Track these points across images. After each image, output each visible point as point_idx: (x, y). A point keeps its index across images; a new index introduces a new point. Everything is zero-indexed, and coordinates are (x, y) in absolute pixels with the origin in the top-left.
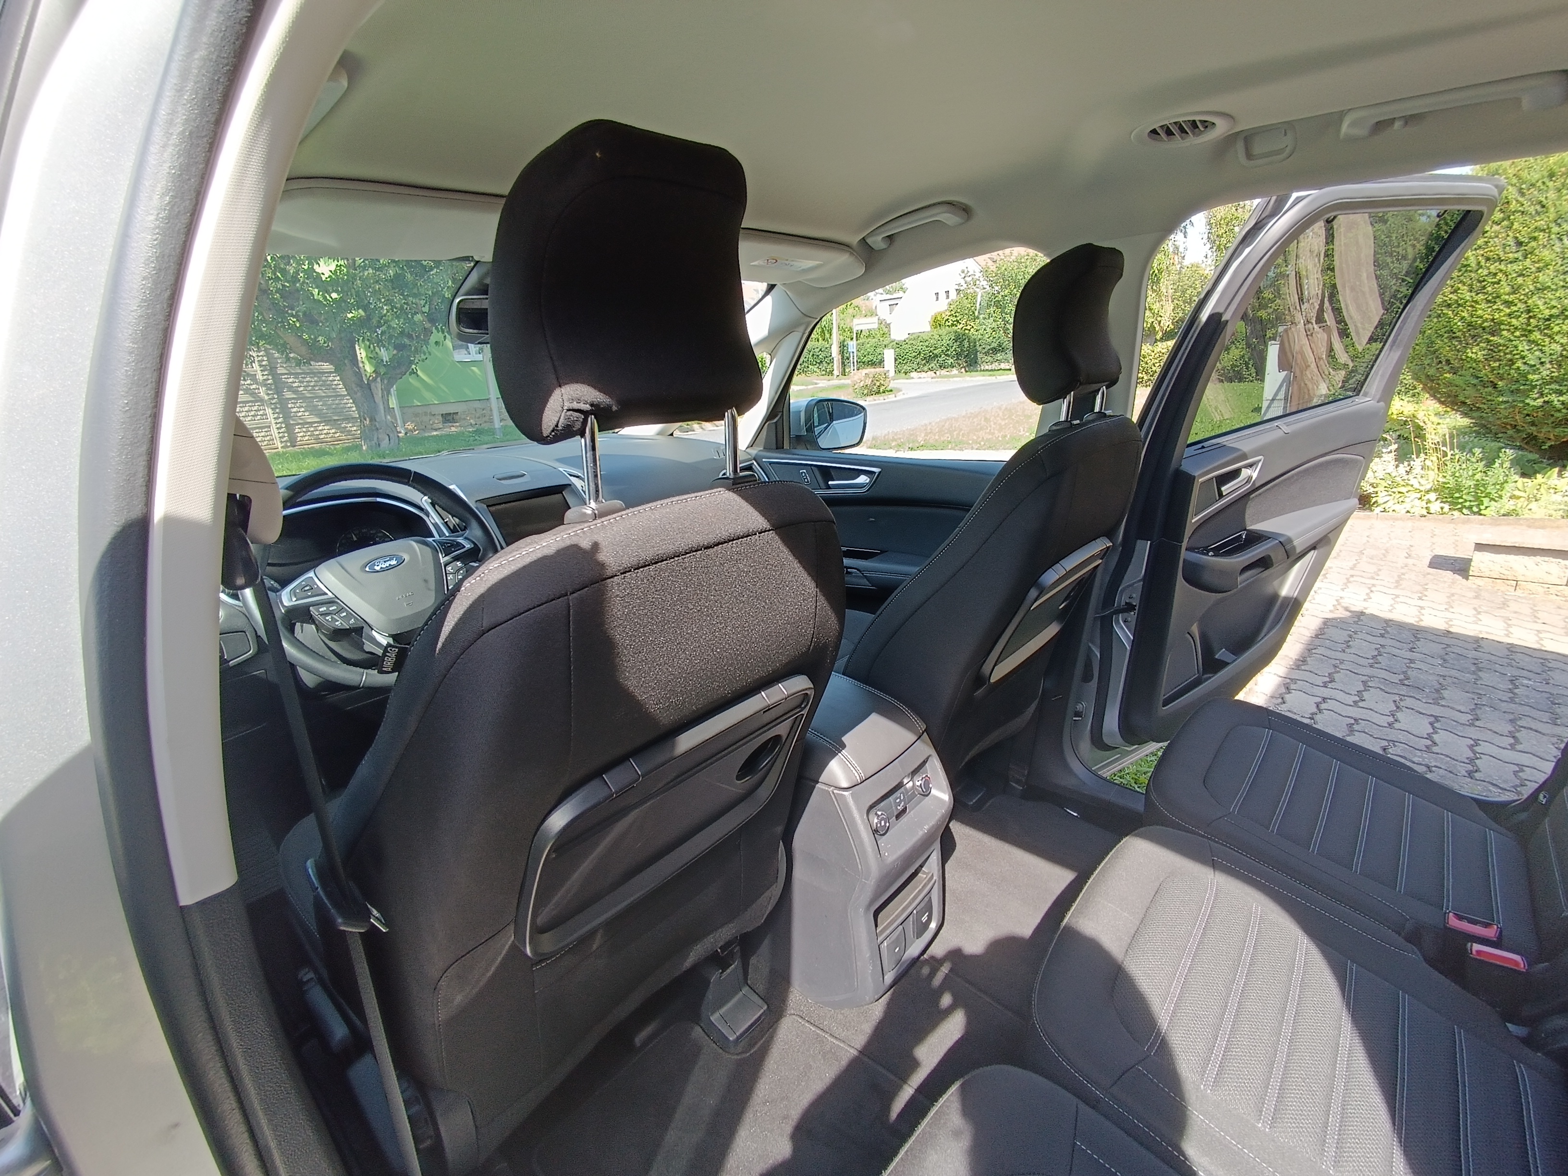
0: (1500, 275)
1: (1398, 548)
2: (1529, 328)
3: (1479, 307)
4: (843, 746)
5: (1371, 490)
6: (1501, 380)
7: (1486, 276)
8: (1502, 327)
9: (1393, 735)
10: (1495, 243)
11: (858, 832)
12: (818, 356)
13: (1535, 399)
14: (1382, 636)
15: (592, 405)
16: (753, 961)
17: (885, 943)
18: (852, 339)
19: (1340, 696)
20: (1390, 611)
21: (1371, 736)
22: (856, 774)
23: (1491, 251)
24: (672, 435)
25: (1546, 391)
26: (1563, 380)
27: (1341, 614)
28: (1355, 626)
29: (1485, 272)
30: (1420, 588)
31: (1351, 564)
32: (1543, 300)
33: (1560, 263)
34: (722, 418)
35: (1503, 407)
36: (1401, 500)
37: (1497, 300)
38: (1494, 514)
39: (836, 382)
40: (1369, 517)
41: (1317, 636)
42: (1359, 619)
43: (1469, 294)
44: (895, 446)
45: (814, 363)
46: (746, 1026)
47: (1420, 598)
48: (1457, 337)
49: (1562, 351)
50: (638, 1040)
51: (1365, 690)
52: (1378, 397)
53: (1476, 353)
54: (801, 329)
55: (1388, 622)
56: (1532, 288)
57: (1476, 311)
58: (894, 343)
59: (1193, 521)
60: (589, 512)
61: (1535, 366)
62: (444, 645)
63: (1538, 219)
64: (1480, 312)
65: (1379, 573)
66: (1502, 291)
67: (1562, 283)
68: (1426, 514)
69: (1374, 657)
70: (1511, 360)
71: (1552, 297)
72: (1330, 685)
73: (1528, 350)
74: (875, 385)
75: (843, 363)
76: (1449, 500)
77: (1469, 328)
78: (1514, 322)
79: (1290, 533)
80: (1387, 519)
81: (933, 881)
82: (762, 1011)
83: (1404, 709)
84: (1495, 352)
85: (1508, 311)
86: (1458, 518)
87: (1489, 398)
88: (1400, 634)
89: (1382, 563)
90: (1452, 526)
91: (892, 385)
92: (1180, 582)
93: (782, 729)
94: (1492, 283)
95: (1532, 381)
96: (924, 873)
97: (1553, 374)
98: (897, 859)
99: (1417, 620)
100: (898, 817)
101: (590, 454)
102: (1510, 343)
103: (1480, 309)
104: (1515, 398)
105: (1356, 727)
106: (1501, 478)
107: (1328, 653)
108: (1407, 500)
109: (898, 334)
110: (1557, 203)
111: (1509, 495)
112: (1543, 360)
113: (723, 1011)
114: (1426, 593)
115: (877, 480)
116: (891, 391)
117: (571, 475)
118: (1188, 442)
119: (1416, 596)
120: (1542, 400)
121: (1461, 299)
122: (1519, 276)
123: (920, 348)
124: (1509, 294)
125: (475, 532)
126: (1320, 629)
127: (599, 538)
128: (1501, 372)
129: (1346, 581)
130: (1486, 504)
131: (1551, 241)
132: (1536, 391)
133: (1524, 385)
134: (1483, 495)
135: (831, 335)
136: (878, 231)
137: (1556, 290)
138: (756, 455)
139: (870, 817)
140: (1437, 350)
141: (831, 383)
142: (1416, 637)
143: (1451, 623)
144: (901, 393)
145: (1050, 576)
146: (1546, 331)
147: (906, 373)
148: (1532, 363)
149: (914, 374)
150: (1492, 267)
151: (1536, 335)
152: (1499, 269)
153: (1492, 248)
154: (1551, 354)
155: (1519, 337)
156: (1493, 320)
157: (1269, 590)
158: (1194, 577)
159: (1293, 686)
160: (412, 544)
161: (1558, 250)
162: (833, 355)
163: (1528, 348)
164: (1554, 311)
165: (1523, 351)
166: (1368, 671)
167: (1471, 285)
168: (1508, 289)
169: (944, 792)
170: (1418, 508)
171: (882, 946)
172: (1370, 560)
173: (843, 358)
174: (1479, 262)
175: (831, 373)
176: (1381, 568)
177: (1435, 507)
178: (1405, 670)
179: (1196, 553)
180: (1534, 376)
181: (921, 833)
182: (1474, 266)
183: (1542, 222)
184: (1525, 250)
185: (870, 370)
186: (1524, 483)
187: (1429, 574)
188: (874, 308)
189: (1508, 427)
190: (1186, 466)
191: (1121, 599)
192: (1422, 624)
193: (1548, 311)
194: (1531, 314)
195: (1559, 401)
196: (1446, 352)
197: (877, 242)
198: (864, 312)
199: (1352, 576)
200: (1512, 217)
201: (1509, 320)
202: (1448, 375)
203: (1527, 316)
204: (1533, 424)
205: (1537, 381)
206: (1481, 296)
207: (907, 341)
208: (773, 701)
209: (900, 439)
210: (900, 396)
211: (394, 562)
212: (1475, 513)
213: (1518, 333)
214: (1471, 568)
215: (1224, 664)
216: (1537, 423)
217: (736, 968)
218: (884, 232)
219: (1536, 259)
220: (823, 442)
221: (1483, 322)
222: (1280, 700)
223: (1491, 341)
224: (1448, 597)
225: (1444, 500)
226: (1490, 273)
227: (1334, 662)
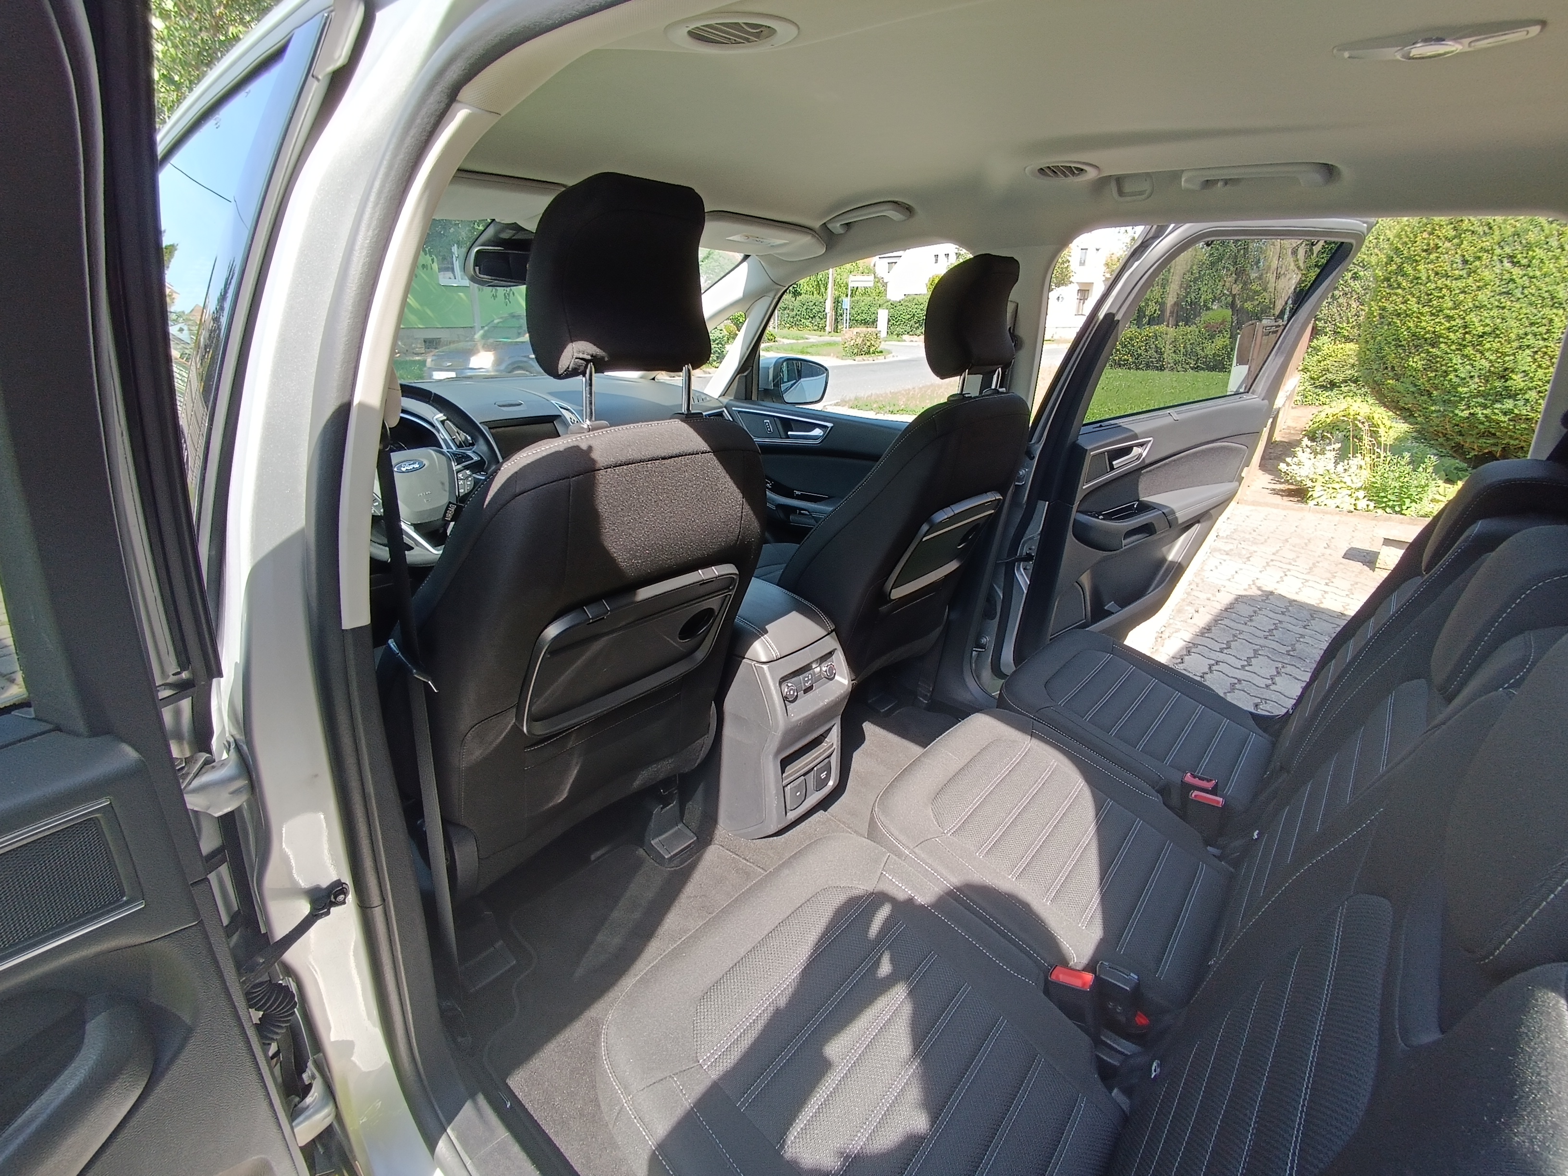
0: (1444, 291)
1: (1320, 539)
2: (1464, 343)
3: (1424, 318)
4: (766, 632)
5: (1310, 484)
6: (1436, 390)
7: (1434, 289)
8: (1441, 340)
9: (1267, 694)
10: (1445, 258)
11: (771, 695)
12: (811, 310)
13: (1463, 411)
14: (1283, 613)
15: (592, 356)
16: (689, 805)
17: (789, 787)
18: (847, 296)
19: (1232, 660)
20: (1297, 593)
21: (1248, 694)
22: (773, 653)
23: (1440, 266)
24: (654, 379)
25: (1473, 404)
26: (1489, 394)
27: (1254, 592)
28: (1262, 603)
29: (1433, 286)
30: (1329, 575)
31: (1274, 550)
32: (1479, 317)
33: (1498, 284)
34: (681, 370)
35: (1434, 415)
36: (1333, 495)
37: (1440, 313)
38: (1414, 515)
39: (827, 338)
40: (1302, 509)
41: (1226, 610)
42: (1267, 598)
43: (1416, 305)
44: (876, 408)
45: (807, 317)
46: (680, 849)
47: (1327, 584)
48: (1402, 346)
49: (1490, 367)
50: (593, 857)
51: (1255, 657)
52: (1263, 395)
53: (1417, 362)
54: (772, 294)
55: (1292, 602)
56: (1471, 305)
57: (1421, 322)
58: (889, 303)
59: (1084, 487)
60: (586, 426)
61: (1465, 379)
62: (489, 503)
63: (1484, 239)
64: (1423, 324)
65: (1297, 559)
66: (1445, 305)
67: (1497, 303)
68: (1353, 510)
69: (1270, 631)
70: (1446, 372)
71: (1487, 315)
72: (1225, 651)
73: (1461, 364)
74: (865, 344)
75: (836, 319)
76: (1375, 498)
77: (1413, 338)
78: (1452, 335)
79: (1173, 506)
80: (1318, 512)
81: (832, 749)
82: (692, 841)
83: (1283, 674)
84: (1433, 363)
85: (1448, 325)
86: (1381, 516)
87: (1424, 406)
88: (1299, 613)
89: (1302, 551)
90: (1375, 522)
91: (883, 346)
92: (1070, 538)
93: (713, 603)
94: (1437, 297)
95: (1461, 393)
96: (827, 742)
97: (1480, 389)
98: (801, 719)
99: (1319, 602)
100: (806, 691)
101: (588, 388)
102: (1446, 356)
103: (1425, 321)
104: (1446, 408)
105: (1237, 686)
106: (1423, 481)
107: (1232, 624)
108: (1339, 496)
109: (894, 294)
110: (1503, 226)
111: (1430, 498)
112: (1472, 374)
113: (661, 838)
114: (1333, 580)
115: (829, 434)
116: (881, 352)
117: (561, 408)
118: (1084, 423)
119: (1324, 582)
120: (1468, 412)
121: (1410, 310)
122: (1461, 293)
123: (914, 311)
124: (1450, 309)
125: (482, 447)
126: (1231, 604)
127: (592, 443)
128: (1436, 382)
129: (1265, 564)
130: (1407, 504)
131: (1492, 262)
132: (1464, 403)
133: (1454, 396)
134: (1406, 496)
135: (826, 289)
136: (837, 219)
137: (1491, 309)
138: (727, 403)
139: (783, 687)
140: (1384, 357)
141: (822, 339)
142: (1312, 616)
143: (1347, 607)
144: (891, 355)
145: (941, 516)
146: (1478, 347)
147: (898, 335)
148: (1463, 376)
149: (906, 337)
150: (1440, 282)
151: (1469, 350)
152: (1445, 284)
153: (1442, 264)
154: (1480, 369)
155: (1454, 351)
156: (1434, 332)
157: (1158, 555)
158: (1084, 535)
159: (1193, 650)
160: (431, 451)
161: (1498, 271)
162: (827, 311)
163: (1461, 362)
164: (1488, 329)
165: (1456, 364)
166: (1262, 642)
167: (1419, 297)
168: (1450, 304)
169: (845, 679)
170: (1347, 504)
171: (786, 789)
172: (1293, 548)
173: (836, 315)
174: (1429, 276)
175: (823, 328)
176: (1300, 555)
177: (1362, 504)
178: (1293, 643)
179: (1089, 515)
180: (1463, 389)
181: (821, 704)
182: (1424, 278)
183: (1487, 243)
184: (1470, 268)
185: (862, 329)
186: (1445, 488)
187: (1341, 563)
188: (872, 265)
189: (1440, 435)
190: (1082, 441)
191: (1024, 549)
192: (1322, 606)
193: (1482, 328)
194: (1467, 330)
195: (1482, 414)
196: (1392, 359)
197: (837, 227)
198: (861, 268)
199: (1272, 560)
200: (1463, 235)
201: (1447, 334)
202: (1390, 381)
203: (1464, 331)
204: (1460, 434)
205: (1466, 393)
206: (1426, 309)
207: (902, 302)
208: (707, 578)
209: (882, 401)
210: (890, 359)
211: (416, 466)
212: (1397, 513)
213: (1453, 347)
214: (1378, 561)
215: (1110, 613)
216: (1463, 433)
217: (674, 806)
218: (842, 220)
219: (1477, 279)
220: (788, 398)
221: (1426, 333)
222: (1180, 660)
223: (1431, 352)
224: (1352, 585)
225: (1371, 498)
226: (1437, 287)
227: (1234, 632)
